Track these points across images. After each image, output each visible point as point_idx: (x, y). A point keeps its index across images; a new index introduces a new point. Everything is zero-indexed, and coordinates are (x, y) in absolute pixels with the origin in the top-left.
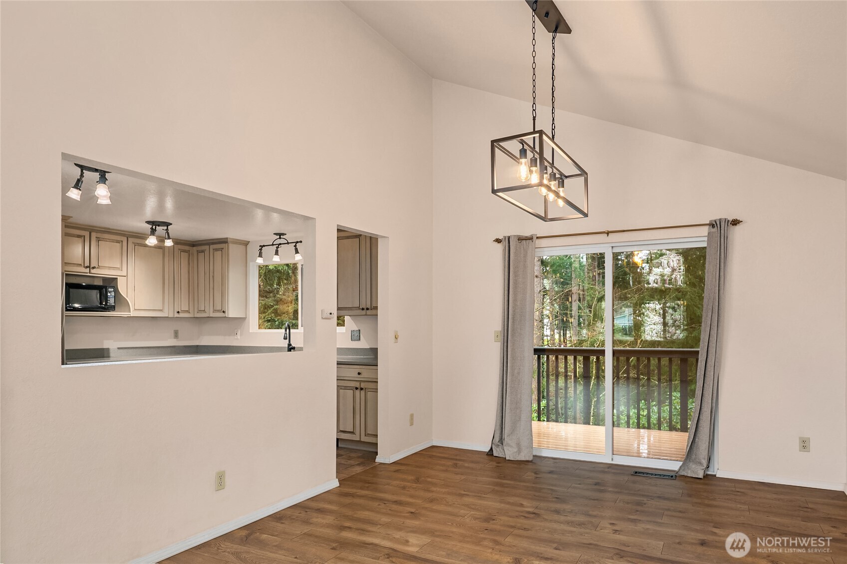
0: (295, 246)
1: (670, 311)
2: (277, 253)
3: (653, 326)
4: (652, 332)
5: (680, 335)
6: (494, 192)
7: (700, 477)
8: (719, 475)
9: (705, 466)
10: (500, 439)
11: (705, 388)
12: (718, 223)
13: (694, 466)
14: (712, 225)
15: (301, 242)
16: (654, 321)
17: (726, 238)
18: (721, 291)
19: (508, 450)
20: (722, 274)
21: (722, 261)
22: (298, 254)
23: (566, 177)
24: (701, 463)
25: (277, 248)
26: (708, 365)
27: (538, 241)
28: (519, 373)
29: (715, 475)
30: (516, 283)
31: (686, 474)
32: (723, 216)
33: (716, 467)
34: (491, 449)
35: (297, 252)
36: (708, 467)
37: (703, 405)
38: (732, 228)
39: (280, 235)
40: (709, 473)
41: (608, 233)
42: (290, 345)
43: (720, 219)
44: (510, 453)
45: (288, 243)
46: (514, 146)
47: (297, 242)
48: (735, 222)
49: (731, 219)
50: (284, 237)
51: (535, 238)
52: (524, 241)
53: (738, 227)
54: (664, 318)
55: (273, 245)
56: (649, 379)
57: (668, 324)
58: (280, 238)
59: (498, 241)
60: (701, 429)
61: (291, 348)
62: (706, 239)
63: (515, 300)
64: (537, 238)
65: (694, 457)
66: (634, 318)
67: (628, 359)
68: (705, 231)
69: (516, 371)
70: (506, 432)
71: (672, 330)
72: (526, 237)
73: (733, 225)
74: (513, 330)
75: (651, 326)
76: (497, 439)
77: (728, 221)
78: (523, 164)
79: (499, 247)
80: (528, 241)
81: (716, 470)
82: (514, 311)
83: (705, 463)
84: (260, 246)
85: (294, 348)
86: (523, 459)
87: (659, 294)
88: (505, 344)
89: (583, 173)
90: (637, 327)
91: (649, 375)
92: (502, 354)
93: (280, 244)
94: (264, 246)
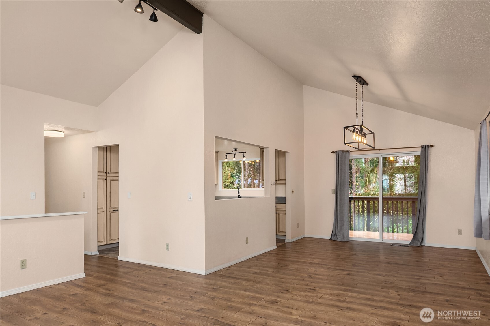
0: (243, 154)
1: (409, 179)
2: (234, 157)
3: (400, 187)
4: (399, 190)
5: (413, 191)
6: (345, 144)
7: (419, 246)
8: (426, 245)
9: (421, 241)
10: (335, 233)
11: (420, 211)
12: (425, 146)
13: (416, 242)
14: (422, 147)
15: (245, 152)
16: (400, 184)
17: (428, 152)
18: (426, 173)
19: (339, 237)
20: (426, 166)
21: (427, 161)
22: (244, 158)
23: (366, 134)
24: (419, 241)
25: (235, 155)
26: (421, 202)
27: (351, 153)
28: (343, 206)
29: (425, 246)
30: (341, 170)
31: (413, 245)
32: (427, 144)
33: (425, 242)
34: (331, 237)
35: (244, 157)
36: (422, 242)
37: (420, 217)
38: (430, 148)
39: (235, 149)
40: (422, 245)
41: (380, 150)
42: (239, 196)
43: (425, 145)
44: (340, 238)
45: (239, 153)
46: (352, 129)
47: (244, 152)
48: (432, 146)
49: (430, 145)
50: (237, 150)
51: (349, 151)
52: (344, 153)
53: (433, 148)
54: (405, 183)
55: (232, 153)
56: (397, 213)
57: (407, 185)
58: (235, 151)
59: (333, 152)
60: (419, 227)
61: (239, 197)
62: (420, 152)
63: (341, 177)
64: (350, 151)
65: (416, 238)
66: (389, 182)
67: (388, 202)
68: (420, 149)
69: (342, 205)
70: (338, 230)
71: (409, 189)
72: (345, 151)
73: (431, 147)
74: (340, 189)
75: (398, 187)
76: (334, 233)
77: (429, 146)
78: (354, 134)
79: (334, 155)
80: (346, 153)
81: (425, 243)
82: (341, 181)
83: (420, 240)
84: (226, 154)
85: (241, 197)
86: (345, 241)
87: (402, 170)
88: (337, 194)
89: (373, 133)
90: (391, 187)
91: (398, 212)
92: (336, 199)
93: (235, 153)
94: (228, 154)
